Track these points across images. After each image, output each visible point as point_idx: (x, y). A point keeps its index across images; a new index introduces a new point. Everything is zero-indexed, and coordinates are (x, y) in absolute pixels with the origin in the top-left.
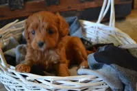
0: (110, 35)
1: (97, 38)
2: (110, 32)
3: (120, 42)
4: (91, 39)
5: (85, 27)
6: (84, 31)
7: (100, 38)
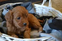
0: (49, 11)
1: (42, 13)
2: (49, 10)
3: (56, 15)
4: (39, 13)
5: (35, 7)
6: (35, 9)
7: (44, 13)
